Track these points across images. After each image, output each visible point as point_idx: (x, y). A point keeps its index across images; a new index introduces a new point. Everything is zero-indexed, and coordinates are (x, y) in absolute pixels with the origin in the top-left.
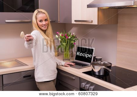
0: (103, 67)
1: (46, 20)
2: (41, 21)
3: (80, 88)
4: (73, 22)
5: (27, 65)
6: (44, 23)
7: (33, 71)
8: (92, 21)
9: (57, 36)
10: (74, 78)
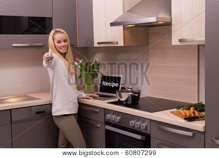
0: (131, 93)
1: (65, 41)
2: (59, 42)
3: (105, 122)
4: (96, 45)
5: (39, 99)
6: (63, 44)
7: (50, 105)
8: (117, 42)
9: (76, 63)
10: (97, 110)
